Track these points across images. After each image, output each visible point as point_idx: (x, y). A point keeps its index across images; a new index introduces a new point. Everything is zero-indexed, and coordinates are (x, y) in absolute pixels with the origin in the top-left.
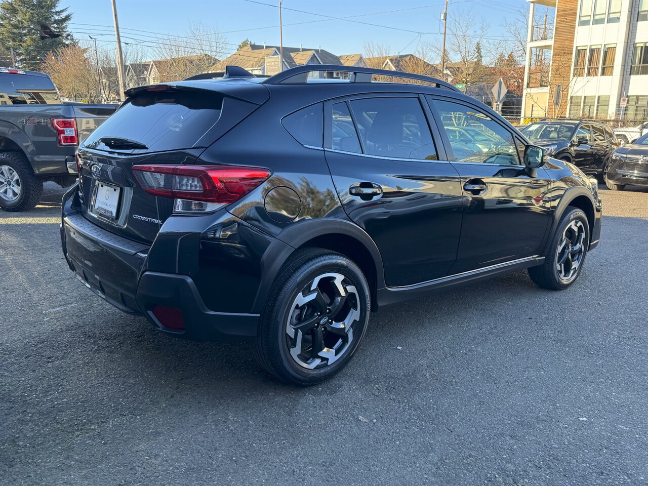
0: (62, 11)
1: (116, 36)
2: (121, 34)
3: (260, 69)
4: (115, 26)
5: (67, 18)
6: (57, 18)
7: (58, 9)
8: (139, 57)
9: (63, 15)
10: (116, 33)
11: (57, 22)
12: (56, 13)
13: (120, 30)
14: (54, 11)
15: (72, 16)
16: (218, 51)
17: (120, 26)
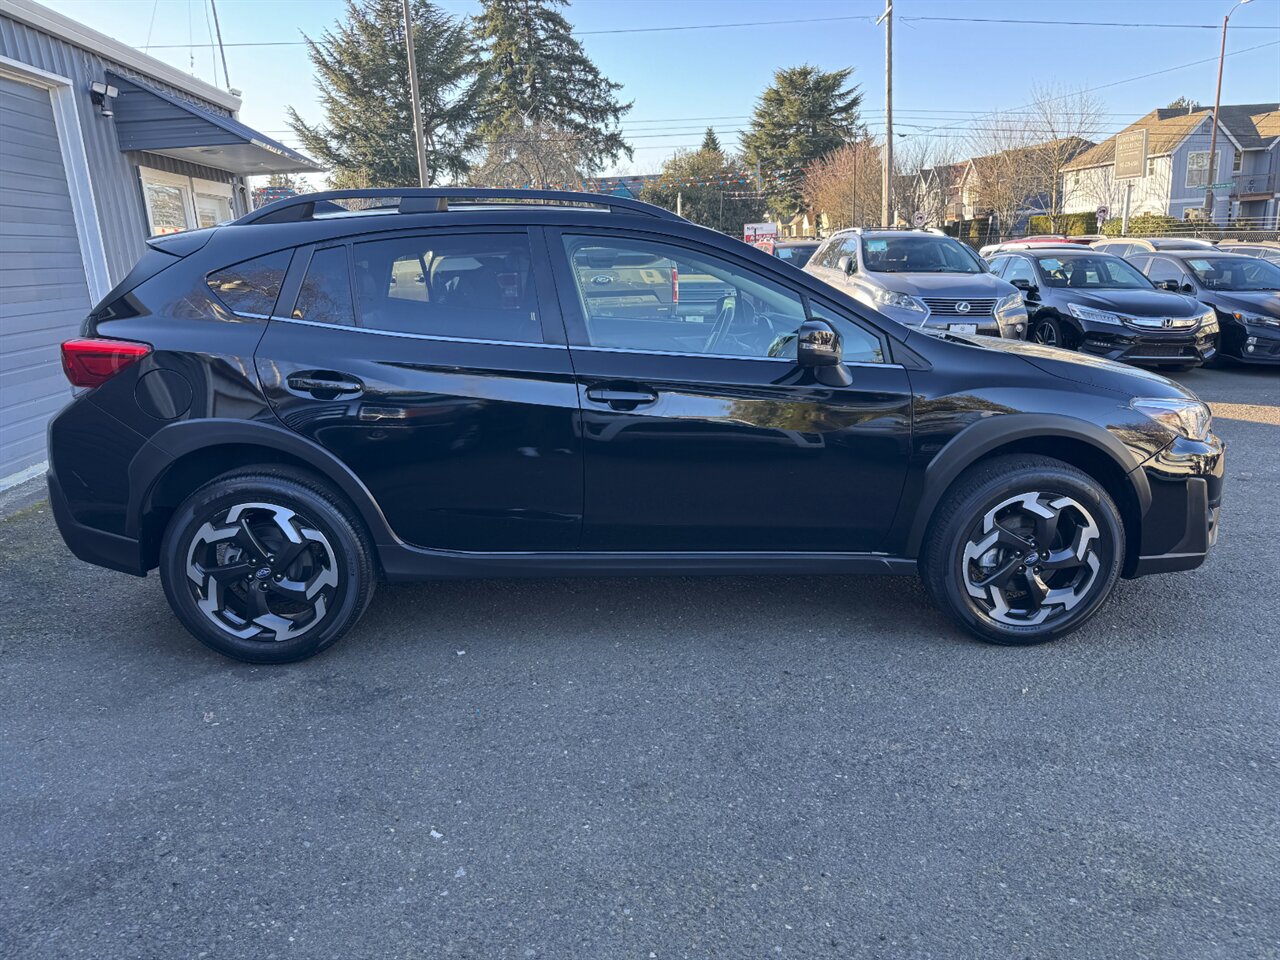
0: (848, 93)
1: (887, 125)
2: (894, 121)
3: (1169, 156)
4: (886, 108)
5: (855, 102)
6: (841, 104)
7: (842, 90)
8: (949, 151)
9: (849, 98)
10: (886, 120)
11: (840, 110)
12: (841, 96)
13: (894, 114)
14: (837, 93)
15: (863, 98)
16: (1083, 129)
17: (894, 107)
